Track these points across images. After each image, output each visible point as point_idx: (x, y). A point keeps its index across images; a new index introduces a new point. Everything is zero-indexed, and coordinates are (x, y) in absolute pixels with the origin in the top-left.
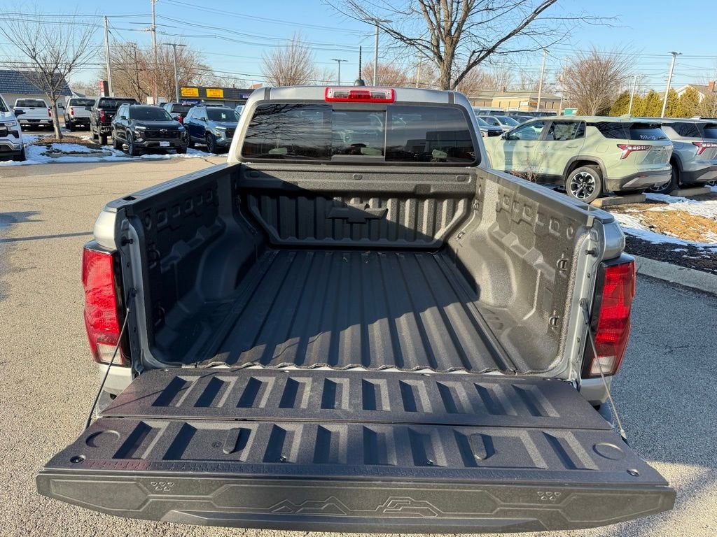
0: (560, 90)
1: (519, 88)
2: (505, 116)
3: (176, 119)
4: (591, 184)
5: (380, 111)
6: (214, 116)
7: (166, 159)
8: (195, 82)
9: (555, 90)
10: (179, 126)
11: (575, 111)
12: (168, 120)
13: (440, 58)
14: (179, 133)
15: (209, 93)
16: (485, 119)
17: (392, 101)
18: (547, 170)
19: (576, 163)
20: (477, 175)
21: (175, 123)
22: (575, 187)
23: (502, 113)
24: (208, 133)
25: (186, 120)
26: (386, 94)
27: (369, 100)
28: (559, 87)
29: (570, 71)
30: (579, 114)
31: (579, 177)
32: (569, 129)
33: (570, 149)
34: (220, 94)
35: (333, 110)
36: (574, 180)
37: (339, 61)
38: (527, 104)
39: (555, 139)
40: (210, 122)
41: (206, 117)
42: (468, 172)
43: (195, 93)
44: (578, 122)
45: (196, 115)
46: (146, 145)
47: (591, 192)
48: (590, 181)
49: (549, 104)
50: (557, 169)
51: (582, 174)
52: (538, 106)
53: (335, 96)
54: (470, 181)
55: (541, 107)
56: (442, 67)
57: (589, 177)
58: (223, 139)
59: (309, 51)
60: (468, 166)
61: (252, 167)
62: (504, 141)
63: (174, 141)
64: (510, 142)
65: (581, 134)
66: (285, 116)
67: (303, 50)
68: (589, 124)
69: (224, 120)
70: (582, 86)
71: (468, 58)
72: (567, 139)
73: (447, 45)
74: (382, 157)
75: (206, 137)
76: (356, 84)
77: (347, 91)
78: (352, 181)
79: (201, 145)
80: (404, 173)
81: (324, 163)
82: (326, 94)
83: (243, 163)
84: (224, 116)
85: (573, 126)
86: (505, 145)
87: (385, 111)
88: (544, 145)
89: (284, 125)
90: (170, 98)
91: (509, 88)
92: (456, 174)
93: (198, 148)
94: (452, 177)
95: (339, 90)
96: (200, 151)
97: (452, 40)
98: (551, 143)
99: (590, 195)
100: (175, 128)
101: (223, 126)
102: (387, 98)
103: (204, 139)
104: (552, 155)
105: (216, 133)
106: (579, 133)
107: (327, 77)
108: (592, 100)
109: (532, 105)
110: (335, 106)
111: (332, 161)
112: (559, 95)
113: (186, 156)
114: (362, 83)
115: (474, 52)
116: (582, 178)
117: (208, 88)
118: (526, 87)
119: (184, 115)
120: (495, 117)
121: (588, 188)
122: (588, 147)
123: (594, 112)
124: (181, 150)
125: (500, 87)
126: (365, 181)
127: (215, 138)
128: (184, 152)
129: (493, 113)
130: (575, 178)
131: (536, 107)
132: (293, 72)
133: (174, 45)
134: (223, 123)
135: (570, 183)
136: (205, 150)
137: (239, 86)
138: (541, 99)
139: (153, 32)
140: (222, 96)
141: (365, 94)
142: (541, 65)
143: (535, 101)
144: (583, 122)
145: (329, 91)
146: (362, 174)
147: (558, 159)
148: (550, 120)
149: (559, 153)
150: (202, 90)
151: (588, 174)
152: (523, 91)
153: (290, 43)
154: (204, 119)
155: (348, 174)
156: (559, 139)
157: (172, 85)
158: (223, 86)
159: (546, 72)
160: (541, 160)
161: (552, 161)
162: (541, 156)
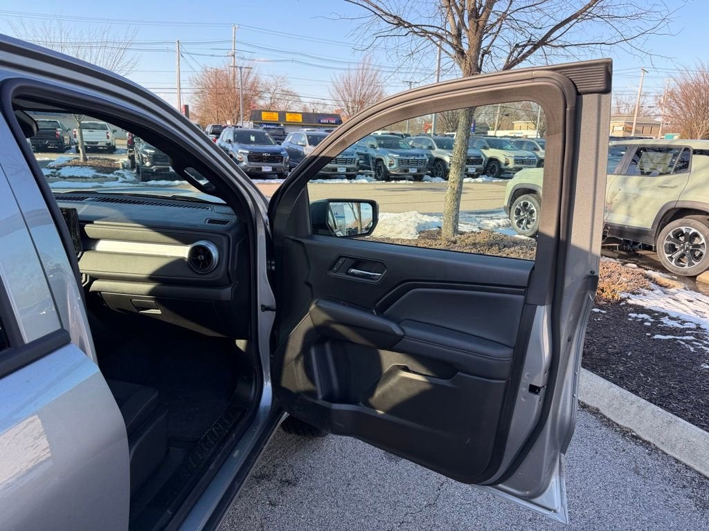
0: (659, 115)
4: (698, 246)
8: (277, 107)
9: (654, 114)
11: (676, 137)
13: (462, 53)
15: (289, 118)
18: (628, 219)
19: (674, 211)
22: (672, 249)
28: (659, 111)
29: (672, 94)
30: (681, 138)
31: (678, 234)
32: (665, 159)
33: (665, 190)
34: (299, 118)
36: (669, 238)
37: (411, 83)
38: (621, 128)
39: (643, 174)
40: (236, 145)
41: (232, 139)
43: (275, 117)
44: (679, 148)
46: (154, 170)
47: (698, 258)
48: (697, 241)
49: (647, 129)
50: (642, 218)
51: (684, 229)
52: (633, 131)
55: (636, 131)
56: (463, 65)
57: (696, 235)
58: (244, 163)
59: (379, 73)
65: (684, 166)
67: (374, 72)
68: (695, 152)
69: (251, 143)
70: (685, 109)
71: (507, 55)
72: (661, 174)
73: (470, 32)
84: (253, 138)
85: (670, 155)
88: (624, 182)
97: (478, 25)
98: (634, 180)
99: (696, 263)
101: (246, 149)
104: (637, 197)
105: (238, 156)
106: (681, 165)
108: (698, 124)
109: (627, 129)
112: (659, 119)
115: (517, 46)
116: (683, 235)
117: (289, 112)
121: (692, 251)
122: (694, 187)
123: (699, 136)
130: (671, 234)
131: (631, 132)
133: (241, 68)
134: (249, 146)
135: (662, 242)
138: (637, 124)
139: (233, 57)
140: (301, 121)
142: (638, 87)
143: (631, 126)
144: (687, 149)
147: (645, 204)
148: (635, 145)
149: (647, 194)
150: (283, 115)
151: (694, 230)
153: (361, 66)
154: (229, 141)
156: (648, 174)
158: (304, 111)
159: (645, 95)
160: (619, 204)
161: (636, 207)
162: (618, 197)
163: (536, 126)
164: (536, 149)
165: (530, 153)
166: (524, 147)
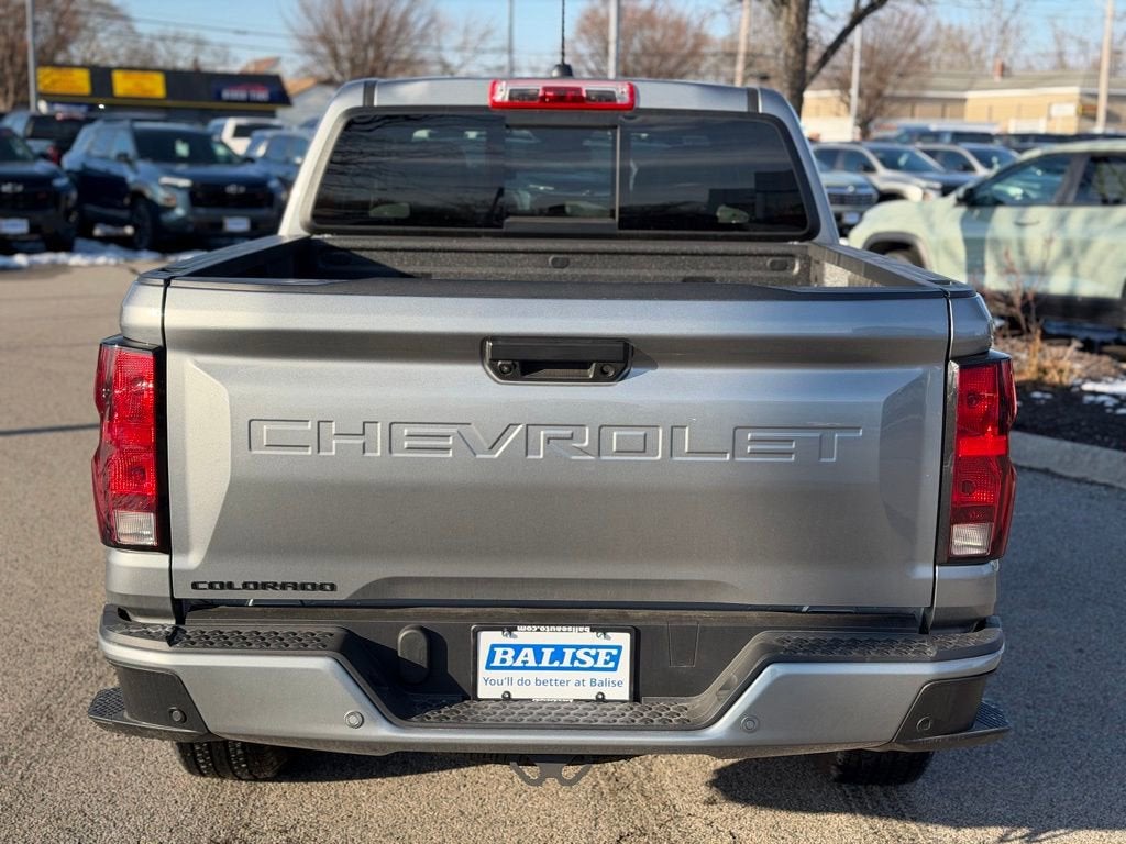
1: (1045, 65)
2: (996, 146)
3: (44, 156)
5: (605, 128)
6: (155, 148)
7: (18, 269)
8: (77, 52)
10: (55, 175)
12: (23, 159)
14: (56, 196)
15: (123, 85)
16: (932, 154)
17: (631, 106)
20: (810, 259)
21: (41, 167)
23: (986, 137)
24: (138, 196)
25: (71, 160)
26: (617, 94)
27: (581, 105)
34: (155, 86)
35: (507, 127)
38: (1071, 109)
39: (1102, 201)
40: (143, 166)
41: (132, 152)
42: (793, 251)
43: (80, 82)
45: (99, 147)
50: (1103, 282)
52: (1101, 115)
53: (510, 98)
54: (797, 269)
55: (1108, 119)
58: (180, 212)
60: (793, 239)
61: (336, 244)
62: (962, 210)
63: (39, 217)
64: (977, 212)
66: (368, 139)
69: (182, 160)
74: (608, 221)
75: (132, 207)
76: (555, 73)
77: (537, 87)
78: (547, 271)
79: (110, 230)
80: (657, 254)
81: (487, 235)
82: (493, 93)
83: (315, 237)
84: (182, 149)
86: (964, 221)
87: (616, 127)
88: (1062, 219)
89: (372, 159)
90: (11, 96)
91: (1018, 66)
92: (771, 255)
93: (106, 240)
94: (760, 262)
95: (521, 86)
96: (113, 247)
100: (44, 181)
101: (181, 176)
102: (619, 102)
103: (125, 214)
104: (1086, 245)
105: (160, 196)
107: (473, 38)
109: (1088, 113)
110: (512, 117)
111: (504, 230)
113: (76, 260)
114: (566, 70)
117: (120, 68)
118: (1071, 61)
119: (64, 145)
120: (963, 149)
124: (61, 243)
125: (989, 64)
126: (577, 271)
127: (156, 210)
128: (69, 248)
129: (959, 137)
131: (1095, 120)
132: (377, 23)
134: (182, 167)
136: (128, 244)
137: (210, 63)
138: (1112, 98)
140: (163, 94)
141: (573, 93)
143: (1094, 104)
145: (499, 87)
146: (570, 256)
147: (1101, 260)
149: (1103, 240)
150: (101, 77)
152: (1059, 72)
154: (123, 157)
155: (537, 256)
157: (19, 60)
158: (160, 63)
160: (1057, 263)
161: (1086, 264)
162: (1056, 249)
163: (848, 105)
164: (869, 168)
165: (858, 178)
166: (840, 163)
